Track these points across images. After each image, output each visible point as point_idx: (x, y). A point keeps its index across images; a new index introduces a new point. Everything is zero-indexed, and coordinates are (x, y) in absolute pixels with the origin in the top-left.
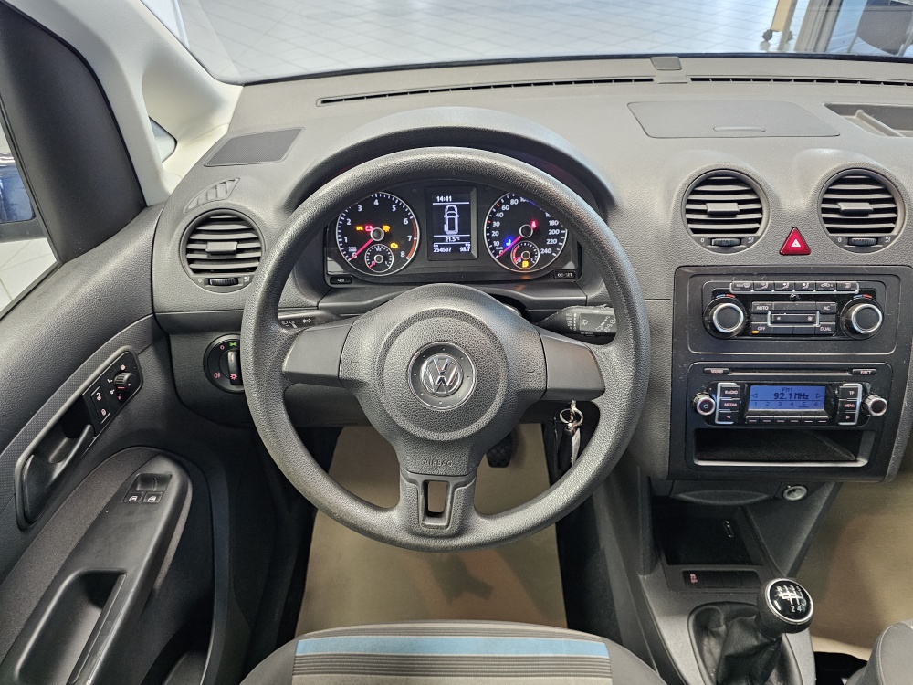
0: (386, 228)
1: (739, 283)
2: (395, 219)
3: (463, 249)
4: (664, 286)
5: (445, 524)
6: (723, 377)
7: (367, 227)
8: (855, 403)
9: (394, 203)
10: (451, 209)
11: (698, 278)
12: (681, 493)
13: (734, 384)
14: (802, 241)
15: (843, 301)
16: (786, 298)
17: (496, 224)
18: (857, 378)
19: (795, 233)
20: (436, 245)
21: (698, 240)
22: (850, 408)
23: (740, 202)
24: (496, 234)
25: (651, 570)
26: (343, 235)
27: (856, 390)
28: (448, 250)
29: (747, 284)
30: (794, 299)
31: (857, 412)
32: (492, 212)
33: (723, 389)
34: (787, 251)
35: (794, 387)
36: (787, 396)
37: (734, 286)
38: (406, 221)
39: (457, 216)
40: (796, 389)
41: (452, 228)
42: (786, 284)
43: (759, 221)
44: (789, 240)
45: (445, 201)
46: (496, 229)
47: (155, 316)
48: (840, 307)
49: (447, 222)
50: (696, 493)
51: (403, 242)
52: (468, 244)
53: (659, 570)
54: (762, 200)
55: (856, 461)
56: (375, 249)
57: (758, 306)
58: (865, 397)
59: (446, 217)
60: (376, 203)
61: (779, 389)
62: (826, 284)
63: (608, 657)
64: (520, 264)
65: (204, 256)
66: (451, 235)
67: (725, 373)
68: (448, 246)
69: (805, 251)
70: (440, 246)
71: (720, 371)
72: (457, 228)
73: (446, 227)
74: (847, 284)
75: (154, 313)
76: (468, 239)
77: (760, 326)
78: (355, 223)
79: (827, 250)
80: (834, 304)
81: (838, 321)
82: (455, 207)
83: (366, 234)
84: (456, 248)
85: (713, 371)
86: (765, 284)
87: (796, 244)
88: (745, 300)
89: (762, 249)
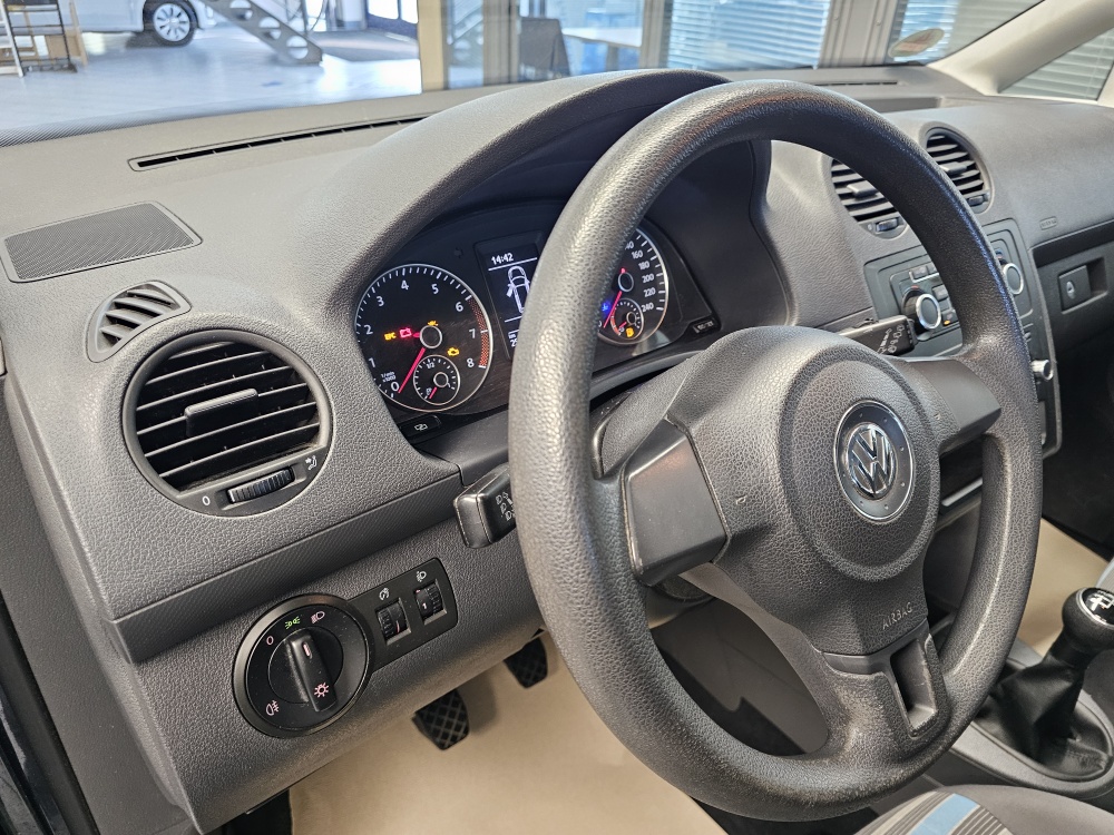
1: (915, 270)
2: (441, 307)
7: (402, 331)
9: (435, 281)
10: (516, 273)
11: (884, 274)
20: (512, 336)
29: (922, 269)
37: (914, 274)
38: (459, 307)
39: (527, 282)
41: (526, 302)
45: (505, 263)
49: (517, 294)
51: (464, 343)
56: (425, 367)
59: (514, 286)
60: (405, 285)
63: (978, 806)
64: (624, 334)
73: (519, 303)
77: (948, 314)
78: (380, 330)
82: (520, 268)
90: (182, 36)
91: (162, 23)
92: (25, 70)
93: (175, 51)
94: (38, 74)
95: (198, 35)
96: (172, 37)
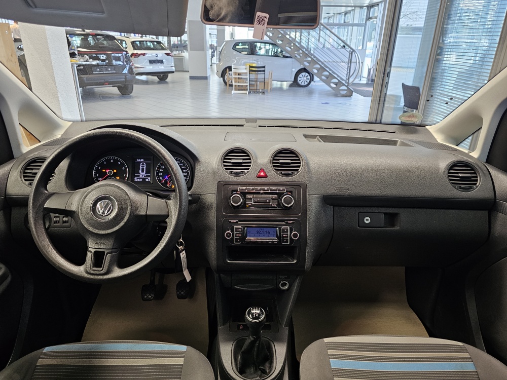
0: (115, 171)
1: (241, 188)
2: (119, 168)
3: (147, 180)
4: (214, 189)
5: (101, 269)
6: (236, 223)
7: (106, 170)
8: (288, 235)
9: (119, 161)
10: (143, 164)
11: (227, 186)
12: (236, 286)
13: (240, 227)
14: (264, 172)
15: (280, 195)
16: (259, 193)
17: (161, 170)
18: (287, 224)
19: (262, 170)
20: (136, 178)
21: (227, 172)
22: (286, 237)
23: (244, 159)
24: (161, 174)
25: (224, 325)
26: (96, 173)
27: (287, 229)
28: (141, 180)
29: (244, 188)
30: (262, 194)
31: (289, 238)
32: (159, 165)
33: (236, 229)
34: (259, 177)
35: (264, 228)
36: (262, 232)
37: (240, 189)
38: (123, 168)
39: (145, 167)
40: (265, 229)
41: (143, 171)
42: (259, 188)
43: (250, 166)
44: (260, 171)
45: (141, 161)
46: (161, 172)
47: (5, 197)
48: (279, 197)
49: (141, 169)
50: (242, 285)
51: (121, 177)
52: (149, 178)
53: (228, 325)
54: (252, 159)
55: (293, 261)
57: (248, 196)
58: (291, 233)
59: (141, 167)
60: (112, 161)
61: (258, 229)
62: (273, 188)
64: (171, 187)
65: (31, 175)
66: (142, 174)
67: (237, 222)
68: (141, 179)
69: (266, 176)
70: (137, 179)
71: (235, 221)
72: (145, 172)
73: (140, 171)
74: (281, 188)
75: (5, 196)
76: (149, 176)
77: (249, 203)
78: (102, 169)
79: (274, 176)
80: (276, 196)
81: (278, 202)
82: (145, 163)
83: (106, 173)
84: (144, 179)
85: (232, 221)
86: (251, 188)
87: (262, 174)
88: (244, 194)
89: (250, 176)
90: (306, 83)
91: (301, 79)
92: (250, 93)
93: (302, 89)
94: (254, 94)
95: (312, 83)
96: (303, 84)
